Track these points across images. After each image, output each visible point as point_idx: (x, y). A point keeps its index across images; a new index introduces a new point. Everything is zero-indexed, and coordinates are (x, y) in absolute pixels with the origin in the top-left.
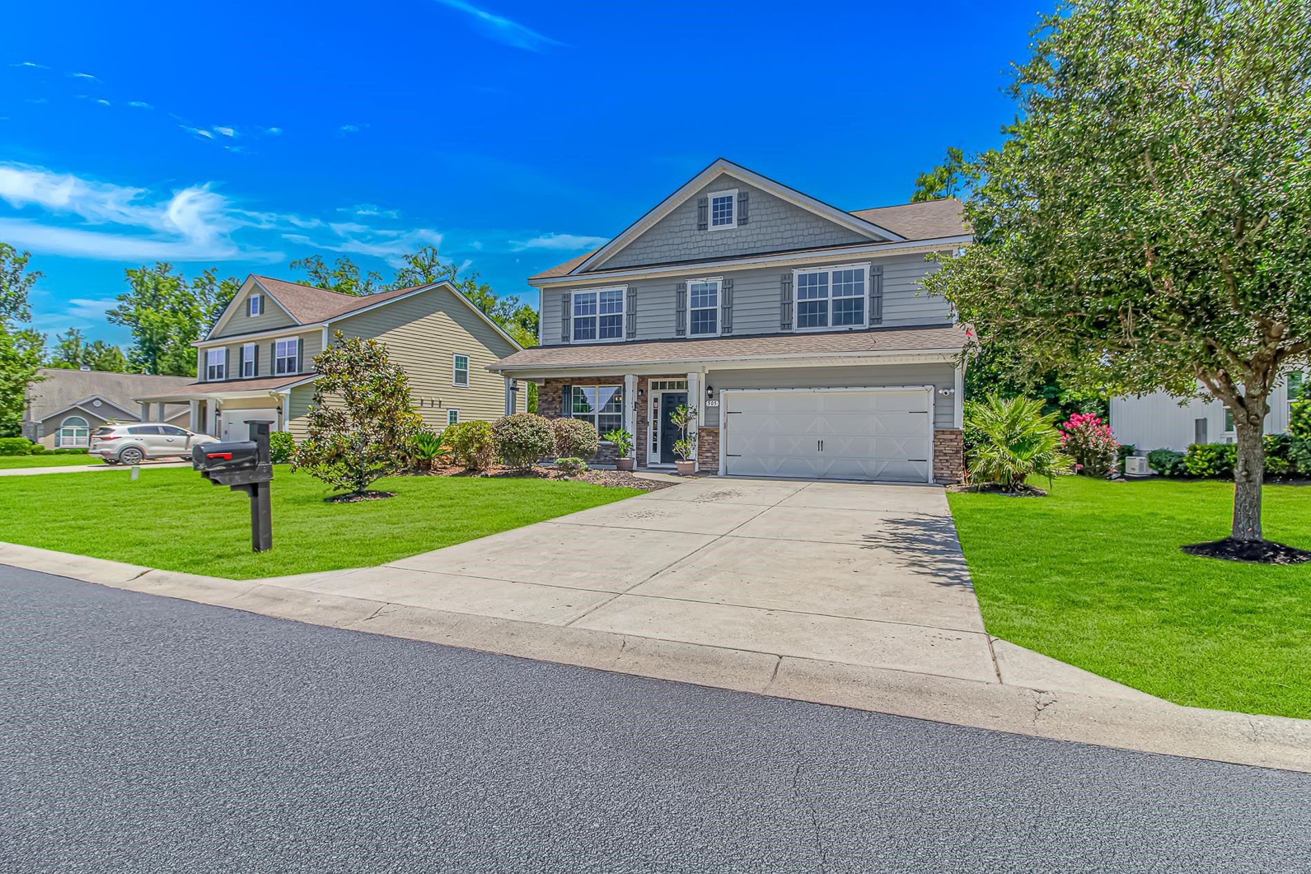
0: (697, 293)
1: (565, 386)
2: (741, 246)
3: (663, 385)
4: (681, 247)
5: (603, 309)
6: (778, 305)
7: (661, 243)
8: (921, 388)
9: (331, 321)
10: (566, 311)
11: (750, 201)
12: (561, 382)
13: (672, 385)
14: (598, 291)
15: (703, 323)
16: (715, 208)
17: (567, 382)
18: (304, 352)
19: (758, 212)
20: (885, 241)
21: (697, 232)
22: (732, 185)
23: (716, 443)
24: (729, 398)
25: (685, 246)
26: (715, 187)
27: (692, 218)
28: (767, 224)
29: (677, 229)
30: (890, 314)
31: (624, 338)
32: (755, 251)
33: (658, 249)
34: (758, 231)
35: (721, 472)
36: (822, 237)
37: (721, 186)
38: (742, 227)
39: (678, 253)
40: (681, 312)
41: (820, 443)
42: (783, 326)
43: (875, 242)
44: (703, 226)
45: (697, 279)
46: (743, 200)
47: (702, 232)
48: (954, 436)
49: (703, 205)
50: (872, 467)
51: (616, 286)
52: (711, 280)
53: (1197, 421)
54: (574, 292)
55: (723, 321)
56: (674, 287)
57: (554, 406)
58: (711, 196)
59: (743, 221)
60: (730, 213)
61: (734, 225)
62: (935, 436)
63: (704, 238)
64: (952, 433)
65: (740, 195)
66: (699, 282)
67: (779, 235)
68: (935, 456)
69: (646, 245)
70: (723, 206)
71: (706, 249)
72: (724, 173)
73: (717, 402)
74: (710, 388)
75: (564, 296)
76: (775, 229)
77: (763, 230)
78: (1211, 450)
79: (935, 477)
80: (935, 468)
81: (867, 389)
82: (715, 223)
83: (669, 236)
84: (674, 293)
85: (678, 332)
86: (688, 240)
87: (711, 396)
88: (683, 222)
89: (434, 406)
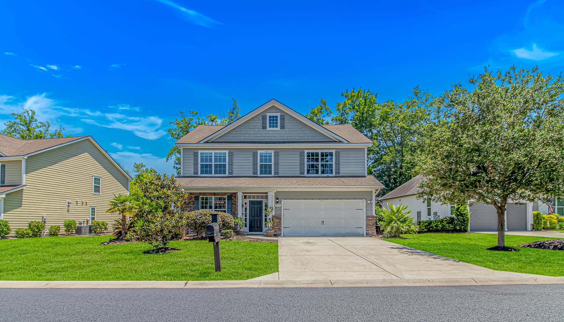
0: (262, 156)
1: (196, 196)
2: (281, 138)
3: (250, 197)
4: (254, 135)
5: (216, 160)
6: (299, 164)
7: (244, 133)
8: (361, 200)
9: (28, 155)
10: (196, 160)
11: (286, 119)
12: (194, 194)
13: (254, 197)
14: (213, 152)
15: (266, 170)
16: (270, 120)
17: (197, 194)
18: (6, 172)
19: (289, 124)
20: (340, 142)
21: (261, 130)
22: (277, 111)
23: (280, 222)
24: (285, 203)
25: (256, 135)
26: (270, 111)
27: (260, 123)
28: (293, 130)
29: (252, 127)
30: (343, 170)
31: (227, 174)
32: (288, 141)
33: (243, 135)
34: (289, 132)
35: (282, 235)
36: (316, 138)
37: (272, 111)
38: (282, 130)
39: (253, 138)
40: (255, 164)
41: (323, 222)
42: (301, 173)
43: (336, 142)
44: (264, 127)
45: (263, 150)
46: (282, 118)
47: (264, 130)
48: (373, 218)
49: (264, 118)
50: (343, 231)
51: (223, 150)
52: (269, 151)
53: (418, 212)
54: (200, 152)
55: (275, 169)
56: (252, 153)
57: (190, 206)
58: (268, 115)
59: (282, 127)
60: (277, 123)
61: (279, 128)
62: (366, 218)
63: (265, 132)
64: (372, 217)
65: (281, 116)
66: (263, 152)
67: (298, 135)
68: (367, 226)
69: (237, 133)
70: (273, 120)
71: (266, 138)
72: (273, 105)
73: (280, 205)
74: (277, 199)
75: (195, 153)
76: (296, 132)
77: (291, 132)
78: (426, 222)
79: (366, 234)
80: (366, 231)
81: (342, 200)
82: (270, 127)
83: (248, 130)
84: (252, 156)
85: (254, 173)
86: (258, 132)
87: (277, 202)
88: (255, 124)
89: (83, 205)
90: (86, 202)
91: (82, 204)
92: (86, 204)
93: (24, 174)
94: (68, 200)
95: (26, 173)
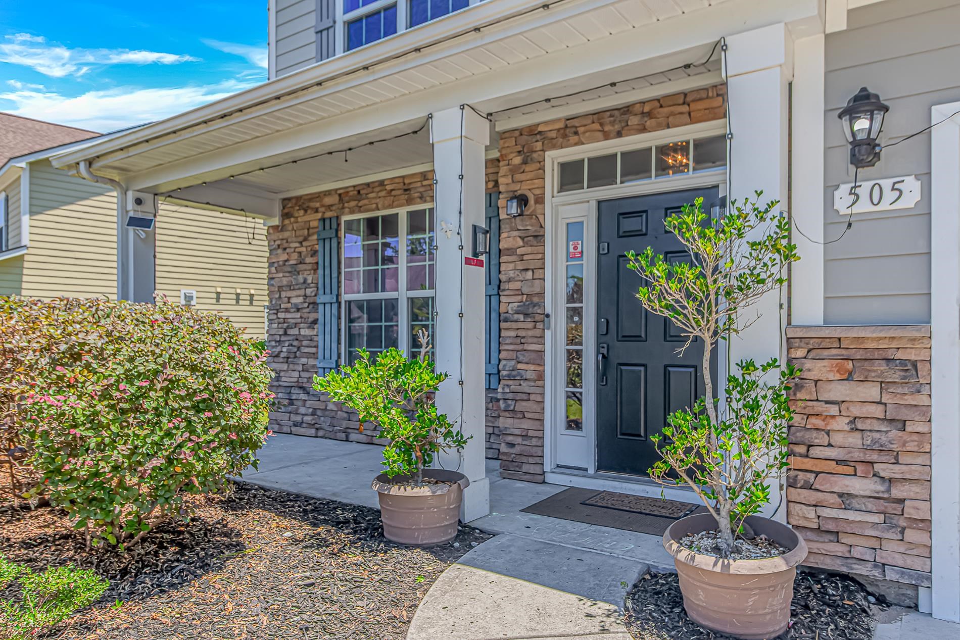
1: (325, 220)
9: (32, 159)
18: (10, 216)
89: (241, 302)
90: (252, 296)
91: (238, 300)
92: (251, 301)
93: (25, 214)
94: (184, 290)
95: (32, 213)
